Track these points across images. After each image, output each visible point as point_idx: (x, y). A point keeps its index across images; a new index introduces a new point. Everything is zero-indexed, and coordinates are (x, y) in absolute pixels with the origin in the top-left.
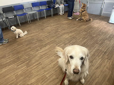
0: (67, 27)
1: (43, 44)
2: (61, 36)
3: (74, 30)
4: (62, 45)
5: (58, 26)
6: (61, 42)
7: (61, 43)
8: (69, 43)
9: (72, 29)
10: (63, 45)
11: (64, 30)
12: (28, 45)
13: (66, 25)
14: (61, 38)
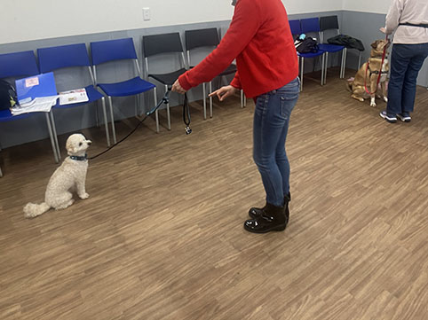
0: (365, 169)
1: (278, 283)
2: (357, 229)
3: (406, 193)
4: (384, 297)
5: (324, 164)
6: (369, 277)
7: (372, 281)
8: (415, 285)
9: (394, 186)
10: (389, 300)
11: (359, 189)
12: (195, 281)
13: (360, 159)
14: (362, 247)
